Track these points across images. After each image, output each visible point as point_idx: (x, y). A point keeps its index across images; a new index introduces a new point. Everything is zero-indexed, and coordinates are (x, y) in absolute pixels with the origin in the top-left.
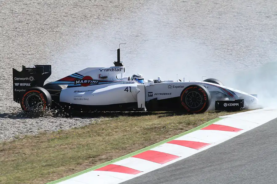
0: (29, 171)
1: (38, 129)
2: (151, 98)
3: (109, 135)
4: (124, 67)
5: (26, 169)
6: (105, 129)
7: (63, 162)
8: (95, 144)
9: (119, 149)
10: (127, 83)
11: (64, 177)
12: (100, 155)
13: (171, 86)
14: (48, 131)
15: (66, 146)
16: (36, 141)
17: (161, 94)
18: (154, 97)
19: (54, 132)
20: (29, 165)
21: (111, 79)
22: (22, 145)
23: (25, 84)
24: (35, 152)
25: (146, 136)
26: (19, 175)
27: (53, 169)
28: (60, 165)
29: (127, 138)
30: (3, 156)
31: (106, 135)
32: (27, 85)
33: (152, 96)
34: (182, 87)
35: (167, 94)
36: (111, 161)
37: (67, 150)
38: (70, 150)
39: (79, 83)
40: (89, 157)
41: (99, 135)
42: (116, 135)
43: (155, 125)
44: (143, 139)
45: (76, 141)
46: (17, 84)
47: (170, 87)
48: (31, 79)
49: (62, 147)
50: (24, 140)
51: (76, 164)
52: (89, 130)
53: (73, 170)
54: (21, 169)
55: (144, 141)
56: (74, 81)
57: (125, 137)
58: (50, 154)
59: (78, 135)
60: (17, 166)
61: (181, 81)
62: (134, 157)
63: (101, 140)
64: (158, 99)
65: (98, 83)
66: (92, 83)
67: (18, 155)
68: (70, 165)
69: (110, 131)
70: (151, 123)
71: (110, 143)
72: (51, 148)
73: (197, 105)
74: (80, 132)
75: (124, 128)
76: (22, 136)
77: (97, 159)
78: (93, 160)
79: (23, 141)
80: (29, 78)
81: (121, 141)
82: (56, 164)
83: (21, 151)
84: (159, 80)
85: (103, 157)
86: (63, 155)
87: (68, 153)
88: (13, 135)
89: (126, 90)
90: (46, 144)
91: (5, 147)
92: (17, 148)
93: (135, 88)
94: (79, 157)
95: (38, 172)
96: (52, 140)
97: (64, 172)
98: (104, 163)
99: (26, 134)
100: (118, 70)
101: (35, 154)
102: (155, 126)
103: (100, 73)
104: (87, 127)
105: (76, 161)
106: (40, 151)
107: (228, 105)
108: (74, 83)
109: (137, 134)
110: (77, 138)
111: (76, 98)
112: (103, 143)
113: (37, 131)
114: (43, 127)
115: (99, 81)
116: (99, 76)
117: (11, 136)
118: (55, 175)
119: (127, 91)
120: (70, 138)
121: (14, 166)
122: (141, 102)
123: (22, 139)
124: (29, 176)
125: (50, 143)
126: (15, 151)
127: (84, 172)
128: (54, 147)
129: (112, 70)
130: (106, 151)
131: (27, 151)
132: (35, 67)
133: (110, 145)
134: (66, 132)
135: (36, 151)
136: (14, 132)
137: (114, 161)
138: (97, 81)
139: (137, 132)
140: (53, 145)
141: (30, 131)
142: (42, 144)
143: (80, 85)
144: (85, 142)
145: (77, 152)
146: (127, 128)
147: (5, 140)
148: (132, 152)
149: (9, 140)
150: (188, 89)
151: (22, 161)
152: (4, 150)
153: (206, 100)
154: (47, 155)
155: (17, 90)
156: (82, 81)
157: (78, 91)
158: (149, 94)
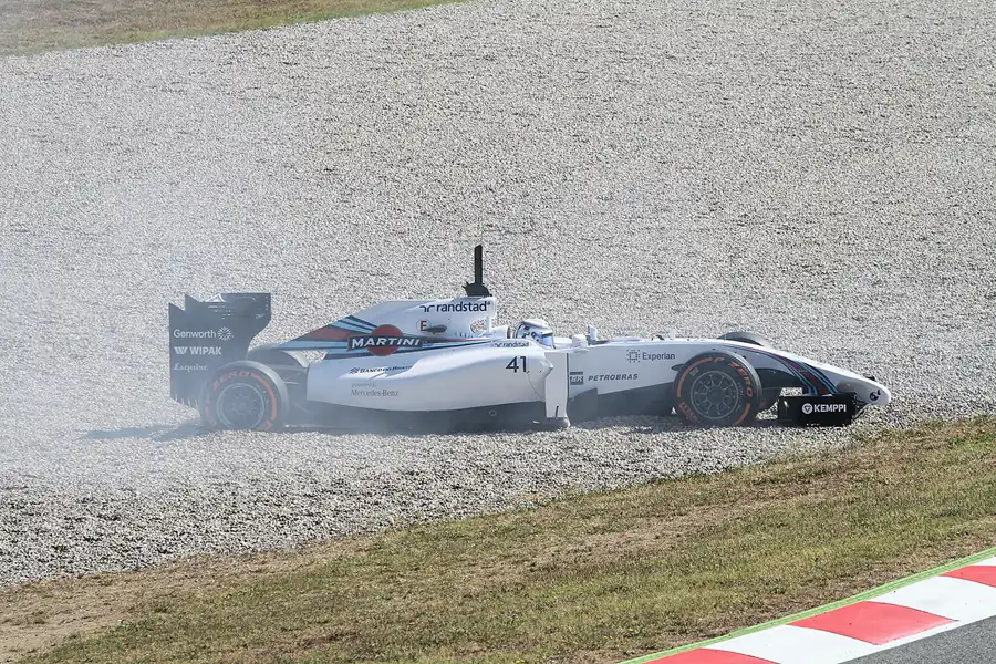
2: (579, 389)
4: (493, 299)
10: (508, 346)
13: (636, 353)
16: (913, 446)
17: (607, 377)
18: (588, 385)
20: (896, 513)
21: (458, 335)
22: (875, 458)
23: (205, 350)
24: (912, 477)
26: (870, 543)
27: (962, 523)
28: (982, 511)
30: (824, 488)
32: (212, 351)
33: (581, 383)
34: (669, 357)
35: (624, 376)
39: (363, 347)
46: (181, 350)
47: (633, 356)
48: (224, 334)
50: (881, 444)
54: (873, 524)
56: (345, 341)
60: (863, 516)
61: (662, 339)
64: (599, 393)
65: (420, 344)
66: (402, 345)
67: (866, 487)
79: (878, 446)
80: (217, 332)
83: (872, 475)
89: (512, 365)
90: (943, 454)
91: (829, 464)
92: (861, 466)
93: (536, 361)
96: (960, 442)
100: (478, 308)
101: (912, 481)
103: (425, 316)
106: (924, 474)
107: (816, 408)
108: (346, 344)
111: (359, 389)
115: (423, 340)
116: (422, 326)
118: (969, 542)
119: (516, 368)
121: (853, 518)
122: (556, 402)
124: (896, 544)
125: (953, 451)
126: (854, 474)
128: (964, 462)
129: (459, 308)
131: (890, 474)
132: (224, 299)
135: (913, 474)
138: (416, 338)
140: (962, 457)
142: (930, 453)
143: (366, 351)
150: (698, 363)
151: (875, 502)
152: (824, 472)
153: (750, 395)
154: (944, 485)
155: (182, 368)
156: (371, 339)
157: (362, 370)
158: (574, 378)
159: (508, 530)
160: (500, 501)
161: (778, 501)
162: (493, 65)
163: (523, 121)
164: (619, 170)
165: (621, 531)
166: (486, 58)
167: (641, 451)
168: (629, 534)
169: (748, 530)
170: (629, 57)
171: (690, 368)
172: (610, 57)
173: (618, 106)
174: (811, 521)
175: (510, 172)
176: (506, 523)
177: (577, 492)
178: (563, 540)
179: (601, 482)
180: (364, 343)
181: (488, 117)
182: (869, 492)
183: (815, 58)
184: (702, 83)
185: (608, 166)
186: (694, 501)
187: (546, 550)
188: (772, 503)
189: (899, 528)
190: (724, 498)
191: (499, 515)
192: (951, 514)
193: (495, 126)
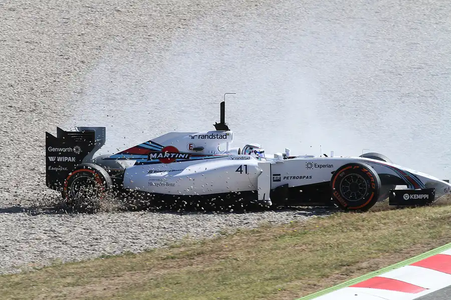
0: (243, 288)
1: (259, 219)
2: (279, 184)
3: (373, 230)
4: (230, 132)
5: (237, 285)
6: (367, 220)
7: (298, 273)
8: (350, 244)
9: (390, 253)
10: (238, 159)
11: (300, 297)
12: (358, 262)
13: (311, 164)
14: (274, 222)
15: (304, 247)
16: (254, 238)
17: (294, 177)
18: (283, 182)
19: (283, 224)
20: (244, 277)
21: (210, 152)
22: (232, 245)
23: (66, 159)
24: (253, 257)
25: (434, 230)
26: (228, 294)
27: (282, 284)
28: (294, 278)
29: (403, 235)
30: (202, 262)
31: (369, 229)
32: (70, 159)
33: (279, 180)
34: (330, 166)
35: (304, 177)
36: (377, 271)
37: (306, 254)
38: (310, 254)
39: (156, 158)
40: (341, 265)
41: (356, 230)
42: (384, 229)
43: (448, 212)
44: (429, 235)
45: (319, 239)
46: (52, 159)
47: (309, 166)
48: (77, 150)
49: (296, 248)
51: (320, 275)
52: (341, 221)
53: (315, 285)
54: (230, 284)
55: (430, 240)
57: (400, 232)
58: (278, 259)
59: (322, 229)
61: (326, 156)
62: (414, 265)
63: (360, 237)
64: (289, 186)
65: (188, 157)
66: (178, 158)
67: (226, 262)
68: (309, 277)
69: (375, 222)
70: (442, 210)
71: (374, 242)
72: (279, 250)
73: (359, 196)
74: (326, 225)
75: (399, 218)
76: (232, 231)
77: (354, 268)
78: (347, 269)
79: (234, 238)
80: (73, 149)
81: (392, 239)
82: (288, 275)
83: (230, 255)
84: (288, 154)
85: (364, 265)
86: (298, 261)
87: (306, 259)
88: (218, 229)
89: (239, 170)
90: (271, 244)
91: (205, 248)
92: (224, 250)
93: (253, 167)
94: (325, 265)
95: (258, 289)
96: (281, 237)
97: (301, 289)
98: (365, 274)
99: (238, 227)
100: (222, 137)
101: (253, 259)
102: (449, 214)
103: (192, 141)
104: (338, 216)
105: (319, 271)
106: (261, 256)
107: (411, 197)
108: (147, 157)
109: (419, 227)
110: (321, 234)
111: (152, 182)
112: (363, 242)
113: (256, 222)
114: (266, 216)
116: (190, 147)
117: (215, 230)
118: (285, 294)
119: (241, 171)
120: (310, 234)
121: (219, 280)
123: (232, 236)
124: (243, 296)
125: (277, 242)
126: (220, 255)
127: (333, 290)
128: (284, 249)
129: (211, 137)
130: (369, 256)
131: (241, 255)
132: (79, 130)
133: (375, 245)
134: (303, 224)
135: (254, 255)
136: (219, 223)
137: (383, 272)
138: (186, 154)
139: (420, 225)
140: (283, 246)
141: (245, 221)
142: (264, 242)
143: (158, 160)
144: (335, 240)
145: (321, 257)
146: (403, 217)
147: (204, 236)
148: (411, 256)
149: (211, 237)
150: (345, 169)
151: (231, 271)
152: (203, 253)
153: (374, 188)
154: (272, 262)
155: (53, 169)
156: (161, 154)
157: (155, 172)
158: (275, 177)
159: (18, 283)
160: (13, 267)
161: (175, 269)
162: (13, 14)
163: (31, 46)
164: (86, 76)
165: (84, 284)
166: (10, 9)
167: (96, 239)
168: (88, 287)
169: (157, 286)
170: (94, 10)
171: (340, 172)
172: (83, 10)
173: (87, 38)
174: (194, 281)
175: (23, 76)
176: (16, 280)
177: (58, 263)
178: (50, 290)
179: (72, 257)
180: (157, 156)
181: (10, 43)
182: (228, 265)
183: (202, 13)
184: (137, 26)
185: (80, 73)
186: (126, 268)
187: (39, 296)
188: (172, 271)
189: (245, 286)
190: (143, 267)
191: (12, 275)
192: (276, 279)
193: (15, 49)
